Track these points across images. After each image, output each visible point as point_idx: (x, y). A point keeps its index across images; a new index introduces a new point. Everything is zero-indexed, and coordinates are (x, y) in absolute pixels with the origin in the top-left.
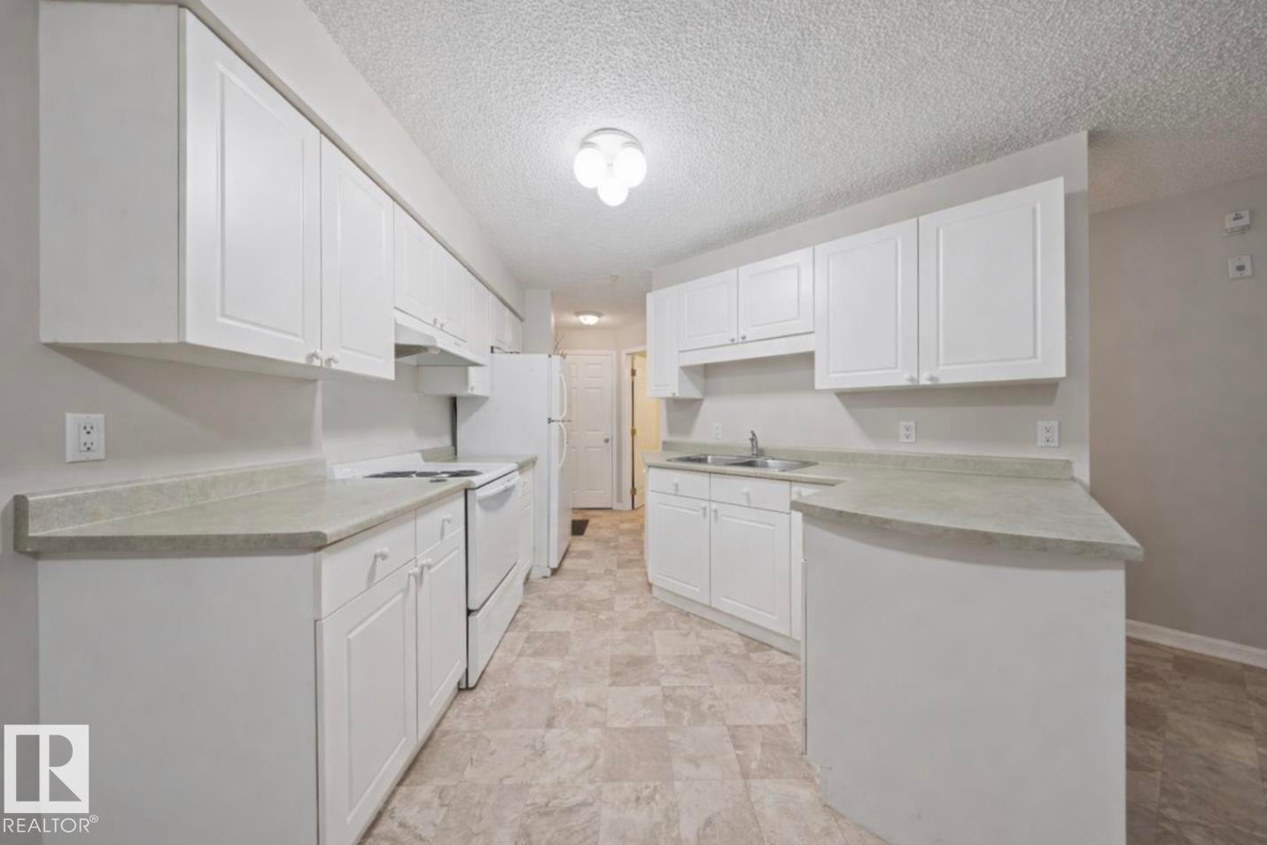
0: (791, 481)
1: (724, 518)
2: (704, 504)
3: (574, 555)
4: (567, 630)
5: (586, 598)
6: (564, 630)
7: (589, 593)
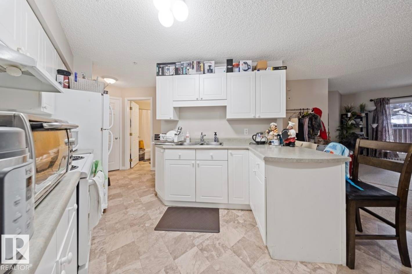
0: (228, 149)
1: (202, 166)
2: (193, 162)
4: (131, 241)
5: (132, 219)
6: (129, 242)
7: (132, 215)
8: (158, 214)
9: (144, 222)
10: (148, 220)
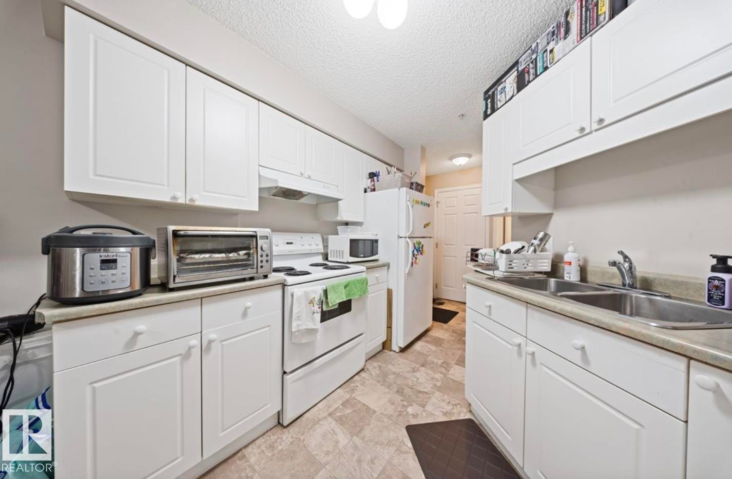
1: (544, 368)
2: (519, 340)
3: (429, 339)
4: (375, 409)
5: (410, 383)
6: (372, 407)
7: (416, 380)
8: (440, 411)
9: (412, 401)
10: (419, 405)
